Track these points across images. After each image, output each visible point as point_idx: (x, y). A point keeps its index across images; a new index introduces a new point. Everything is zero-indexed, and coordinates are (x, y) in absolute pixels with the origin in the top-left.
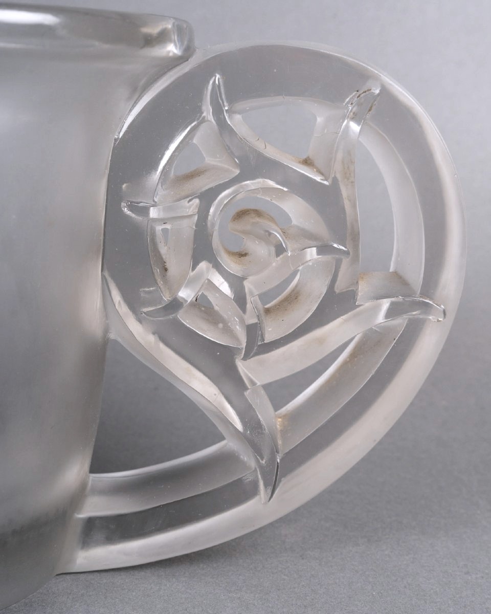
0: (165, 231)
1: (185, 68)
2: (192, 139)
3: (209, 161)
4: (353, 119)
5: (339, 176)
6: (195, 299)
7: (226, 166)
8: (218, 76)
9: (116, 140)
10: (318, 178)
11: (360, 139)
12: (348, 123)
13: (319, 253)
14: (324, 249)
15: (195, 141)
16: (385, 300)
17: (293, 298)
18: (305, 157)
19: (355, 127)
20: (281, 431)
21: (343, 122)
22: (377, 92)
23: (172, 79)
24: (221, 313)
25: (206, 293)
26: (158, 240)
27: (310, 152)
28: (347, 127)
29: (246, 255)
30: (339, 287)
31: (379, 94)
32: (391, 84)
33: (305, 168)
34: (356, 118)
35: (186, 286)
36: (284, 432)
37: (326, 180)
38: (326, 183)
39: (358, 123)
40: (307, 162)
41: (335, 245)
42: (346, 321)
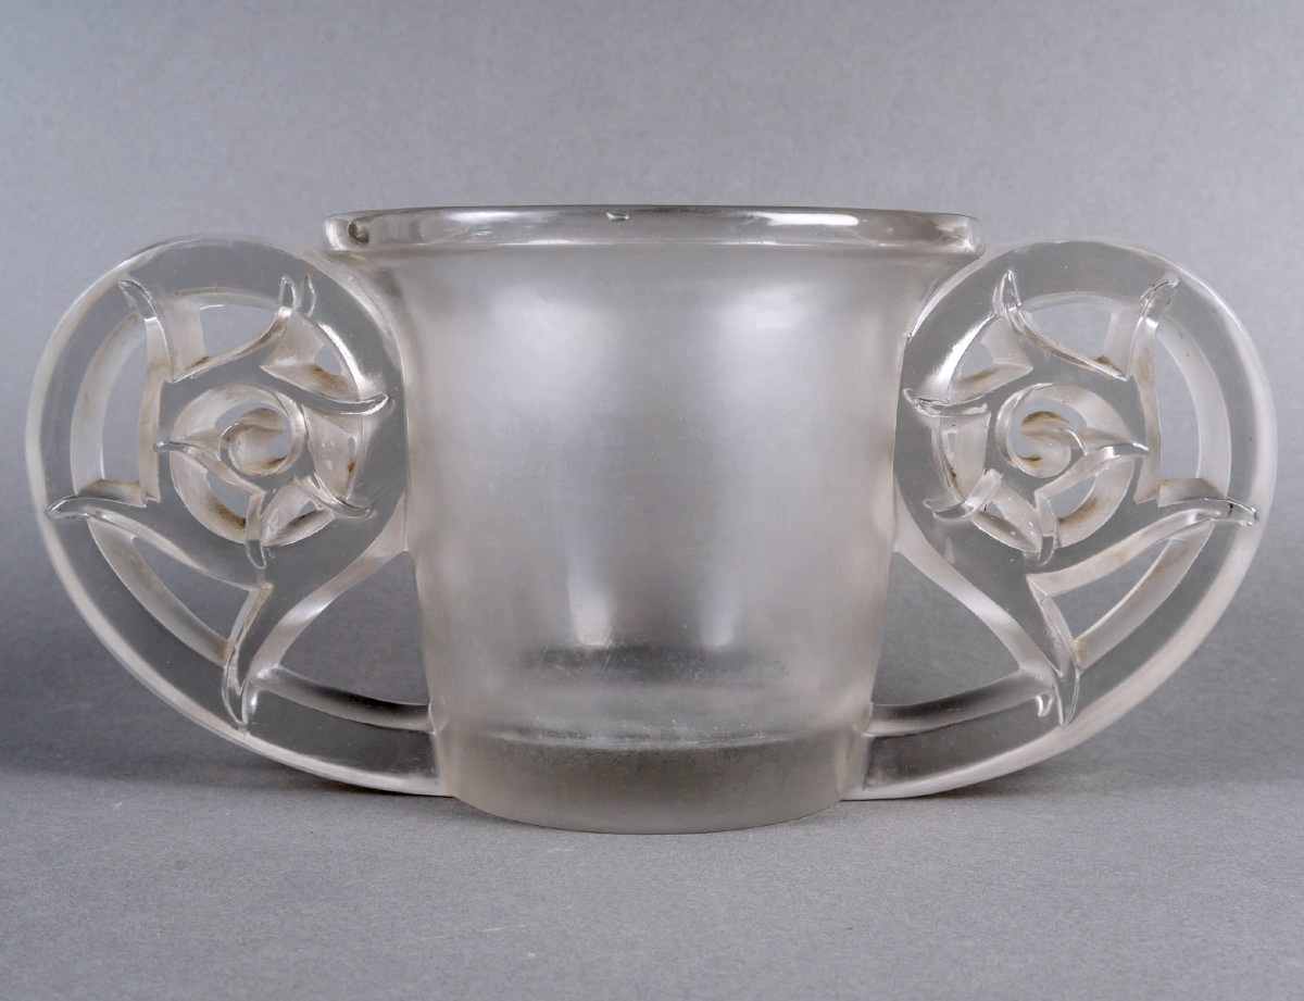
0: (951, 436)
1: (977, 266)
2: (981, 339)
3: (998, 361)
4: (1149, 316)
5: (1135, 376)
6: (982, 509)
7: (1017, 365)
8: (1011, 273)
9: (908, 339)
10: (1115, 375)
11: (1159, 337)
12: (1144, 320)
13: (1116, 453)
14: (1122, 447)
15: (982, 342)
16: (1190, 511)
17: (1089, 507)
18: (1099, 356)
19: (1152, 324)
20: (1079, 652)
21: (1138, 319)
22: (1175, 284)
23: (965, 276)
24: (1012, 522)
25: (995, 502)
26: (944, 446)
27: (1105, 351)
28: (1144, 323)
29: (1038, 459)
30: (1140, 496)
31: (1177, 287)
32: (1187, 277)
33: (1102, 365)
34: (1153, 314)
35: (974, 495)
36: (1082, 653)
37: (1123, 376)
38: (1124, 379)
39: (1155, 319)
40: (1102, 360)
41: (1135, 444)
42: (1146, 533)
